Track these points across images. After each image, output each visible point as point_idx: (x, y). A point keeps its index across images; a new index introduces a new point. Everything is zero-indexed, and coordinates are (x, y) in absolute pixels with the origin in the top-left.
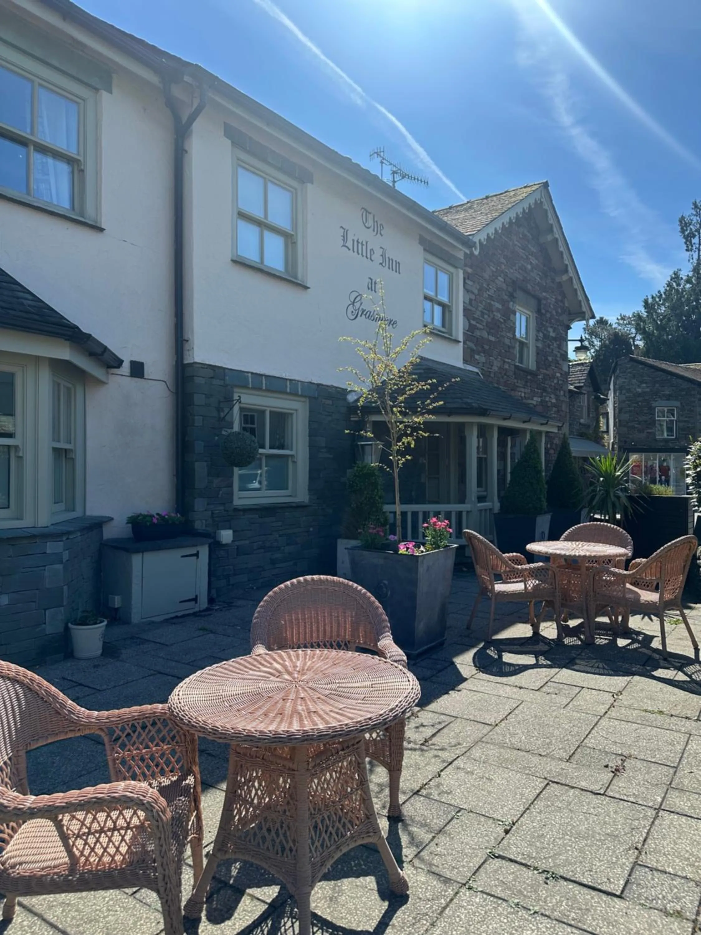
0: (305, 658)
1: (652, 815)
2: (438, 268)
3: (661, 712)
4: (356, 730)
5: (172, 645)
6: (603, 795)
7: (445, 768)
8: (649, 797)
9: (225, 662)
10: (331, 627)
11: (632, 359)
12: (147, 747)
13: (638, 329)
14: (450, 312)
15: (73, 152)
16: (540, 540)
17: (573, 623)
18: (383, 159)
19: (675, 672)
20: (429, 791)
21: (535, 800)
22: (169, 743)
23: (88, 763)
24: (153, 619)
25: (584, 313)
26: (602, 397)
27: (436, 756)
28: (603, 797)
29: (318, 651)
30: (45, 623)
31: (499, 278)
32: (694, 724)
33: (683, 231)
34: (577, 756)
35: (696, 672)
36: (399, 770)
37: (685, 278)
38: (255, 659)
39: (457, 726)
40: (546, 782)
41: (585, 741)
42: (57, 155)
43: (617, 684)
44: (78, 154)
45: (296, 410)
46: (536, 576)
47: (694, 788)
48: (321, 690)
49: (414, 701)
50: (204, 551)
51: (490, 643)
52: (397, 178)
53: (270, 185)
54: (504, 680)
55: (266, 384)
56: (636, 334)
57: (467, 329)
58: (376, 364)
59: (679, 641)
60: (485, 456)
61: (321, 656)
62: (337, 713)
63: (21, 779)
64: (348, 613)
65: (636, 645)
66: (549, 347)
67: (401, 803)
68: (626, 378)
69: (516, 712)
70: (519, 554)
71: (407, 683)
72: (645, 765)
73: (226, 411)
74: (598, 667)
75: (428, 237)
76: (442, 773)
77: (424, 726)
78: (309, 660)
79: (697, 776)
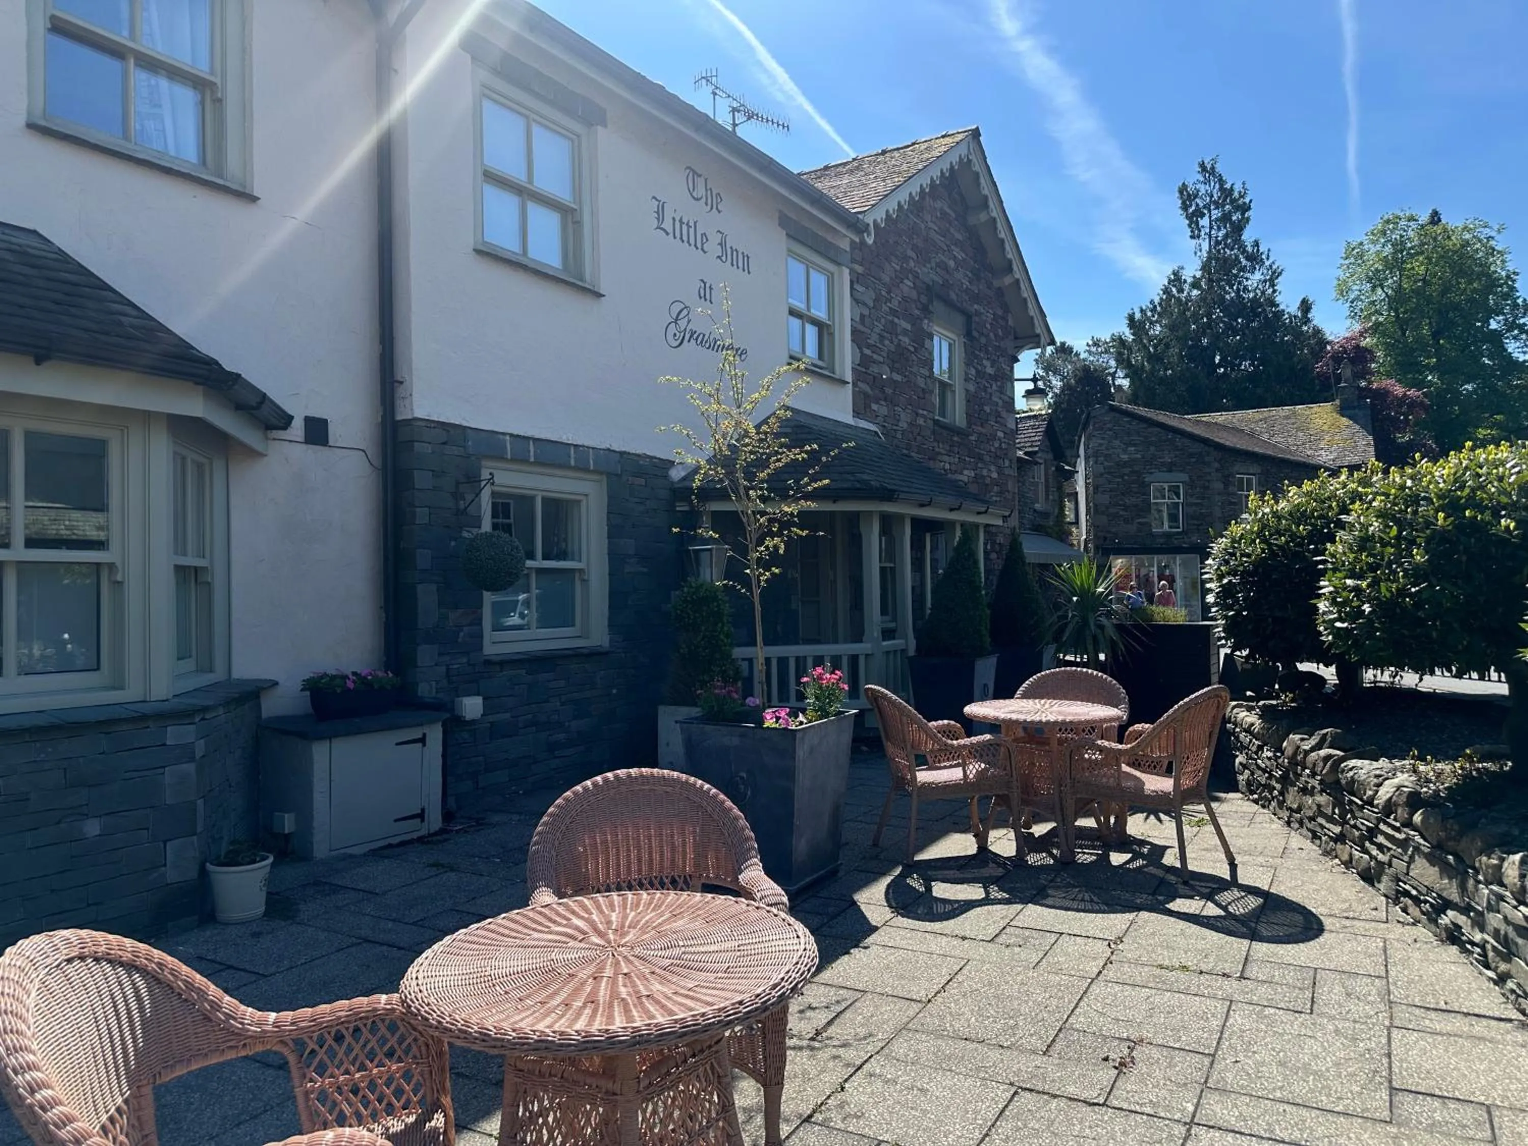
0: (625, 908)
1: (1180, 1133)
2: (809, 265)
3: (1184, 968)
4: (719, 1022)
5: (385, 893)
6: (1103, 1105)
7: (851, 1076)
8: (1174, 1105)
9: (490, 920)
10: (662, 856)
11: (1113, 409)
12: (362, 1068)
13: (1122, 361)
14: (831, 335)
15: (202, 68)
16: (982, 700)
17: (1040, 830)
18: (717, 88)
19: (1202, 903)
20: (828, 1114)
21: (997, 1120)
22: (400, 1060)
23: (252, 1100)
24: (349, 851)
25: (1038, 336)
26: (1067, 467)
27: (835, 1057)
28: (1104, 1109)
29: (644, 895)
30: (165, 865)
31: (906, 281)
32: (1235, 984)
33: (1185, 207)
34: (1058, 1046)
35: (1233, 901)
36: (780, 1084)
37: (1190, 280)
38: (540, 913)
39: (866, 1006)
40: (1013, 1089)
41: (1070, 1020)
42: (175, 73)
43: (1115, 925)
44: (212, 72)
45: (586, 495)
46: (981, 756)
47: (1242, 1087)
48: (655, 960)
49: (809, 970)
50: (435, 735)
51: (912, 867)
52: (740, 117)
53: (535, 129)
54: (937, 926)
55: (535, 452)
56: (1117, 368)
57: (857, 362)
58: (720, 421)
59: (1204, 853)
60: (892, 565)
61: (650, 904)
62: (686, 996)
63: (147, 1136)
64: (689, 829)
65: (1139, 863)
66: (985, 391)
67: (783, 1137)
68: (1103, 439)
69: (960, 978)
70: (952, 722)
71: (796, 941)
72: (1165, 1053)
73: (469, 497)
74: (1083, 900)
75: (792, 215)
76: (847, 1085)
77: (814, 1009)
78: (631, 910)
79: (1246, 1067)
